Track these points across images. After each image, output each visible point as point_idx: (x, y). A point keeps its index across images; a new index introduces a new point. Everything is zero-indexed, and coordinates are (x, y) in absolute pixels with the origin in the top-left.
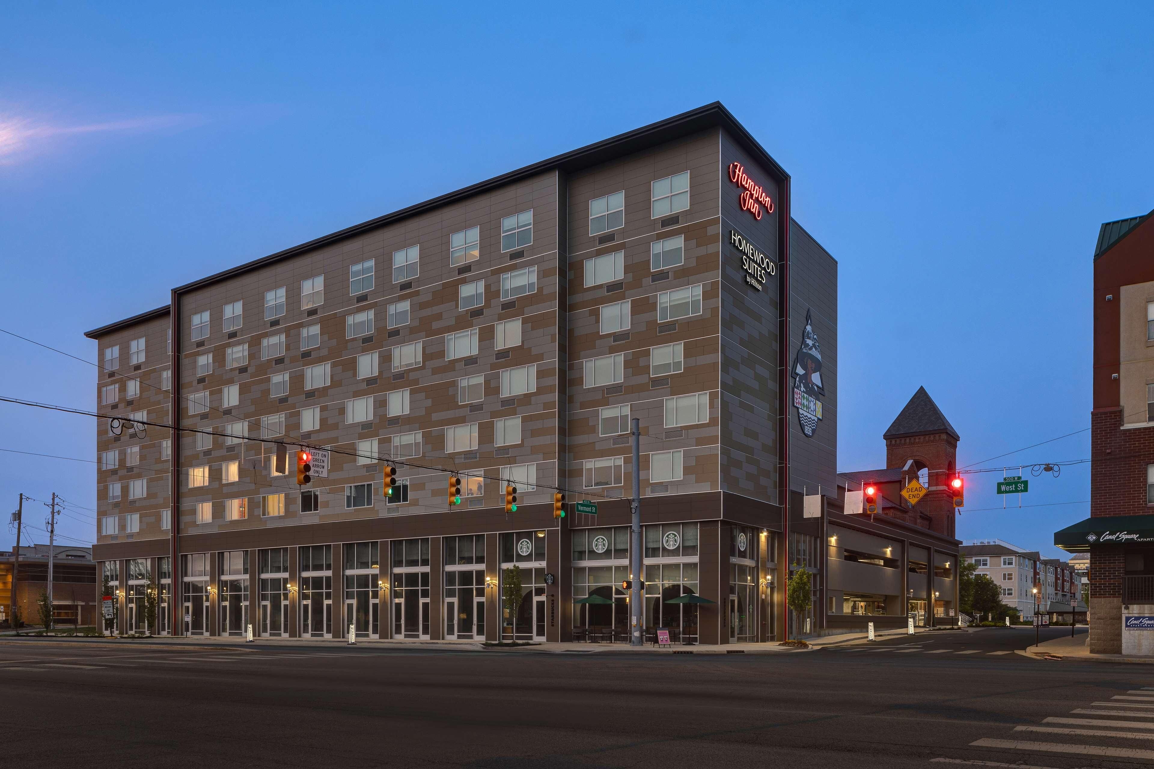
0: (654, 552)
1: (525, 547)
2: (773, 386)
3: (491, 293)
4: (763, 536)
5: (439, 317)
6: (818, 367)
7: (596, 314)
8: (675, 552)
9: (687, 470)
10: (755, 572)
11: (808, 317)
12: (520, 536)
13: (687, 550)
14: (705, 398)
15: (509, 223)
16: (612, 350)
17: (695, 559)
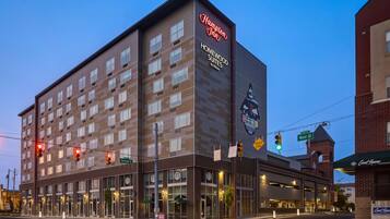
0: (171, 181)
1: (127, 181)
2: (227, 111)
3: (118, 82)
4: (221, 174)
5: (102, 94)
6: (256, 107)
7: (152, 85)
8: (179, 181)
9: (182, 146)
10: (217, 189)
11: (250, 86)
12: (126, 176)
13: (183, 180)
14: (189, 114)
15: (123, 54)
16: (157, 99)
17: (185, 184)
